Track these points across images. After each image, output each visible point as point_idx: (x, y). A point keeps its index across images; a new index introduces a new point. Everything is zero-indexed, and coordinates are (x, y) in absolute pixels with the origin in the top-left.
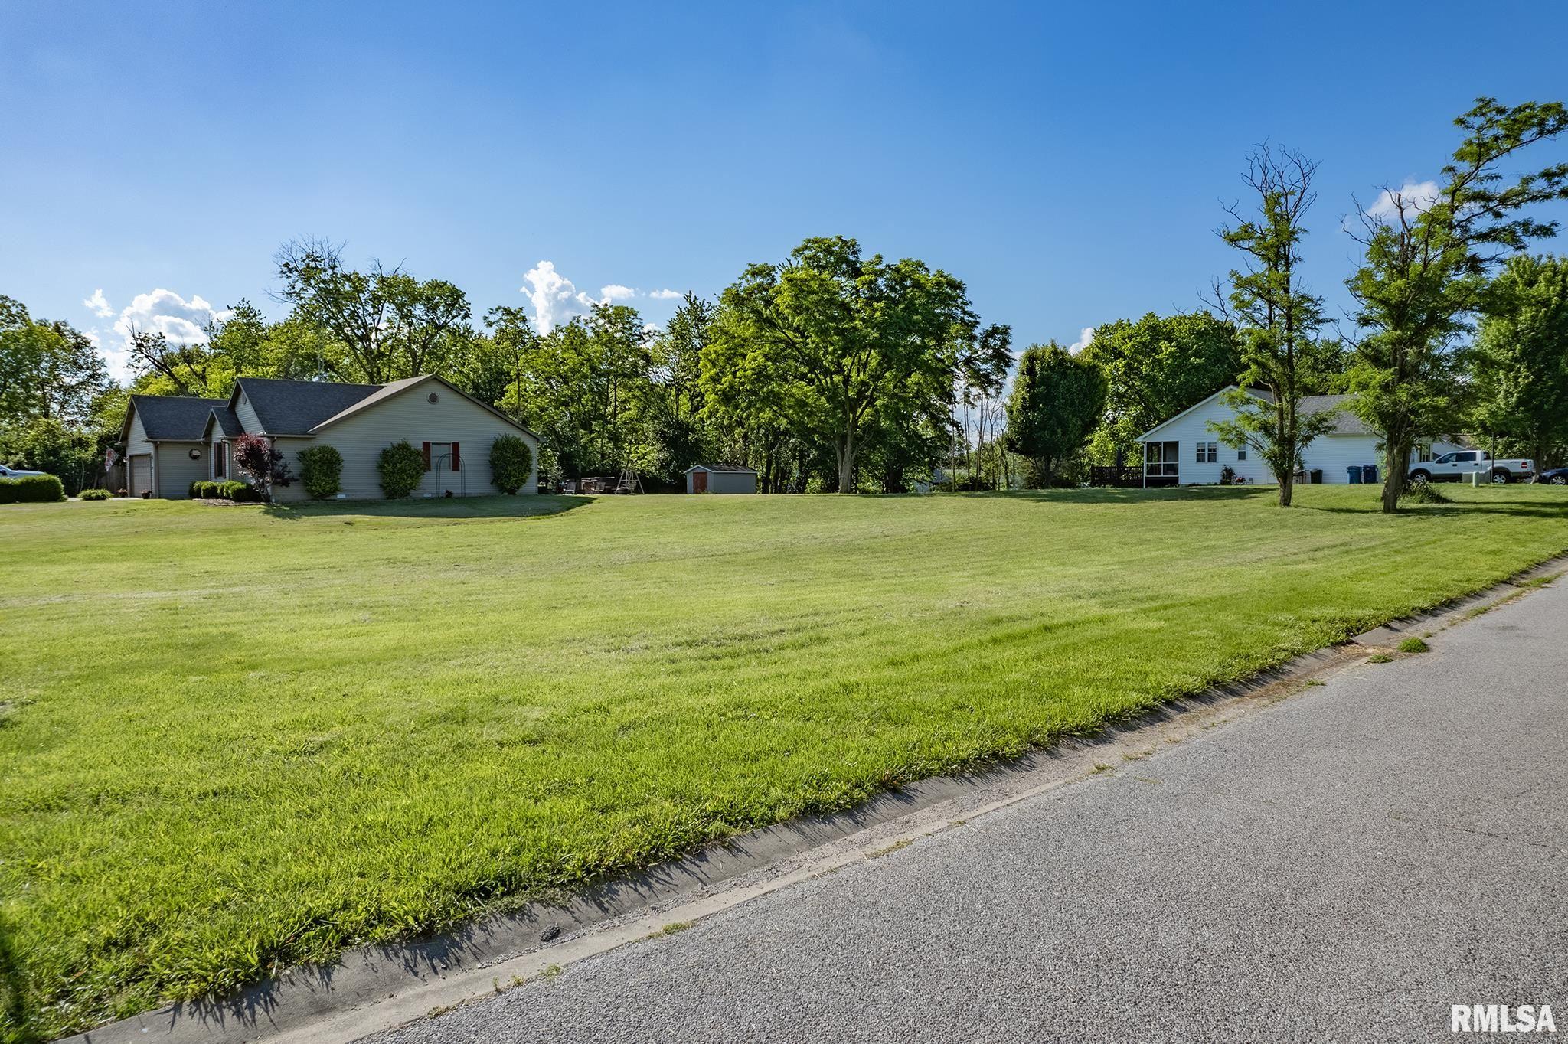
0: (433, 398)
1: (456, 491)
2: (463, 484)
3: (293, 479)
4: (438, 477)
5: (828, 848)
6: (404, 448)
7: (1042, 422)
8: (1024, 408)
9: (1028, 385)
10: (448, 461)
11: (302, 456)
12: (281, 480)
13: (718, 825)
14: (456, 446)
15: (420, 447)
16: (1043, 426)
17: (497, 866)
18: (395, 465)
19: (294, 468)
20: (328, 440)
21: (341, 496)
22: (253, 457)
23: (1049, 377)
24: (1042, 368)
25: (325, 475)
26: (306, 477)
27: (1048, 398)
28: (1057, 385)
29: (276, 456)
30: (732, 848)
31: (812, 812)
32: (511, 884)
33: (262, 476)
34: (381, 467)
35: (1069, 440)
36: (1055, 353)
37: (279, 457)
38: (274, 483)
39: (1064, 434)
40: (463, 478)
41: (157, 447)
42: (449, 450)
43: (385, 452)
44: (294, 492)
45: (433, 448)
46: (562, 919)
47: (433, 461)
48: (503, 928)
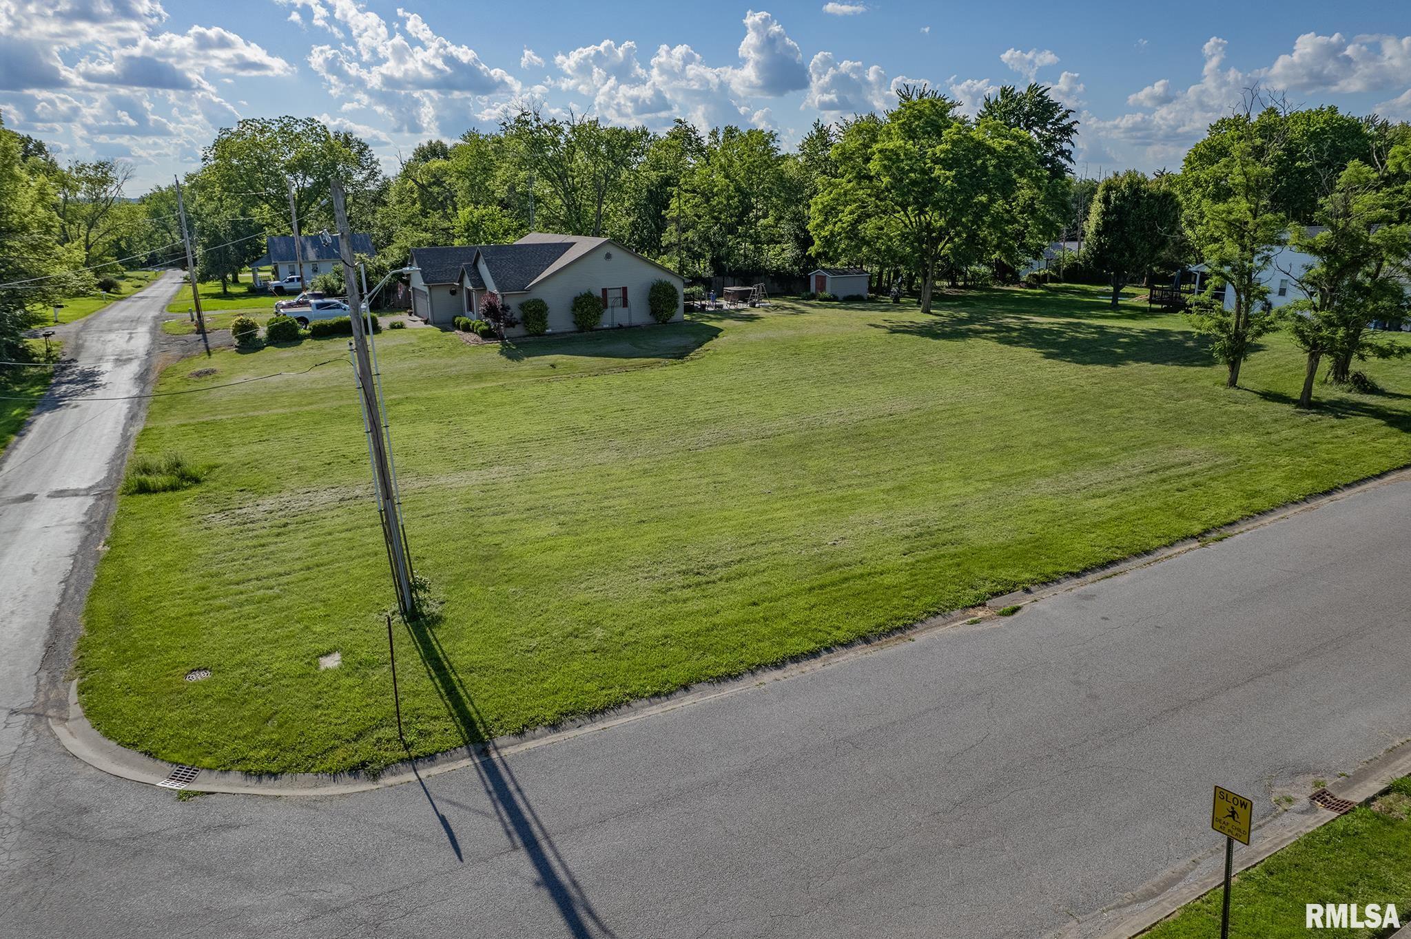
0: (608, 256)
1: (625, 322)
2: (630, 317)
3: (517, 323)
4: (613, 313)
5: (655, 707)
6: (589, 295)
7: (1111, 245)
8: (1097, 231)
9: (1103, 213)
10: (620, 301)
11: (522, 306)
12: (511, 324)
13: (628, 698)
14: (625, 289)
15: (600, 294)
16: (1112, 249)
17: (571, 708)
18: (583, 309)
19: (517, 314)
20: (537, 294)
21: (550, 331)
22: (492, 311)
23: (1122, 207)
24: (1116, 199)
25: (538, 320)
26: (525, 320)
27: (1120, 223)
28: (1129, 213)
29: (505, 308)
30: (629, 705)
31: (657, 695)
32: (573, 713)
33: (499, 322)
34: (574, 310)
35: (1137, 260)
36: (1130, 185)
37: (508, 308)
38: (506, 327)
39: (1132, 256)
40: (630, 310)
41: (430, 289)
42: (619, 294)
43: (576, 299)
44: (518, 331)
45: (609, 291)
46: (582, 723)
47: (609, 304)
48: (569, 724)
